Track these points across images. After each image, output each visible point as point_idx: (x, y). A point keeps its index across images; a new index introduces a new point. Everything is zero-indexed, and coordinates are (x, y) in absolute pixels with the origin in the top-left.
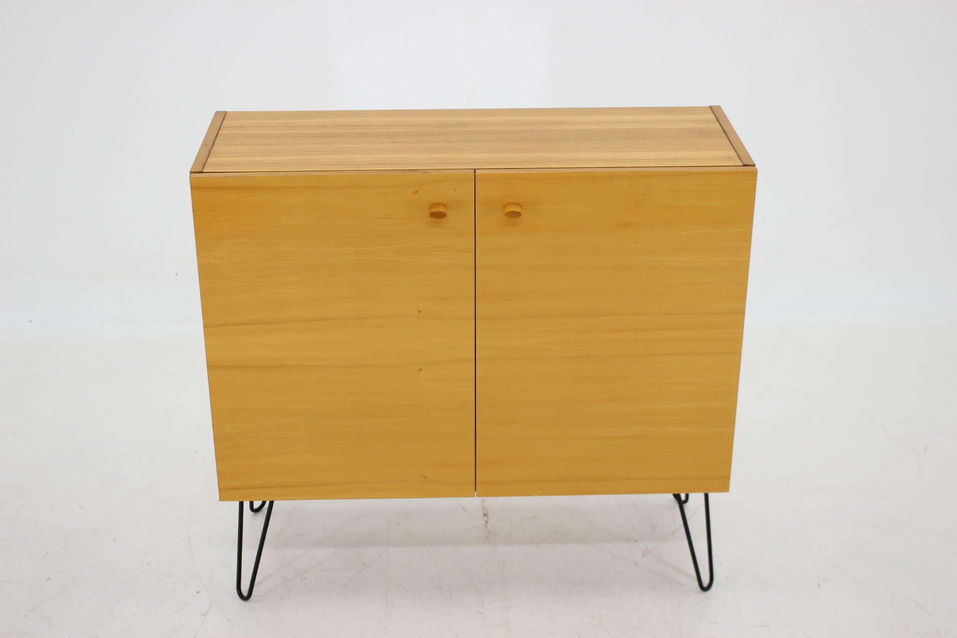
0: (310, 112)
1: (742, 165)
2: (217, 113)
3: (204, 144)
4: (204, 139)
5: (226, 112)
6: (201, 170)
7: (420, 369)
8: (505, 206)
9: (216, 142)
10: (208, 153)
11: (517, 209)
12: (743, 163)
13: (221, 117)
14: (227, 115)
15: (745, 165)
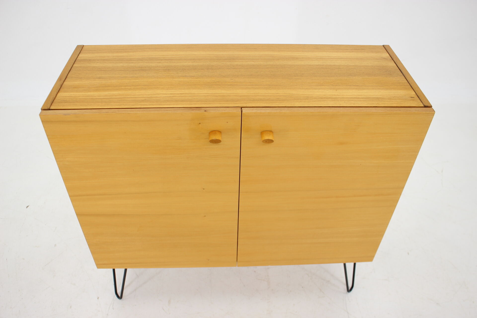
0: (136, 46)
1: (423, 106)
2: (78, 46)
3: (60, 79)
4: (61, 74)
5: (84, 46)
6: (49, 108)
7: (205, 216)
8: (262, 133)
9: (69, 75)
10: (60, 87)
11: (270, 138)
12: (424, 105)
13: (80, 49)
14: (84, 47)
15: (425, 107)
